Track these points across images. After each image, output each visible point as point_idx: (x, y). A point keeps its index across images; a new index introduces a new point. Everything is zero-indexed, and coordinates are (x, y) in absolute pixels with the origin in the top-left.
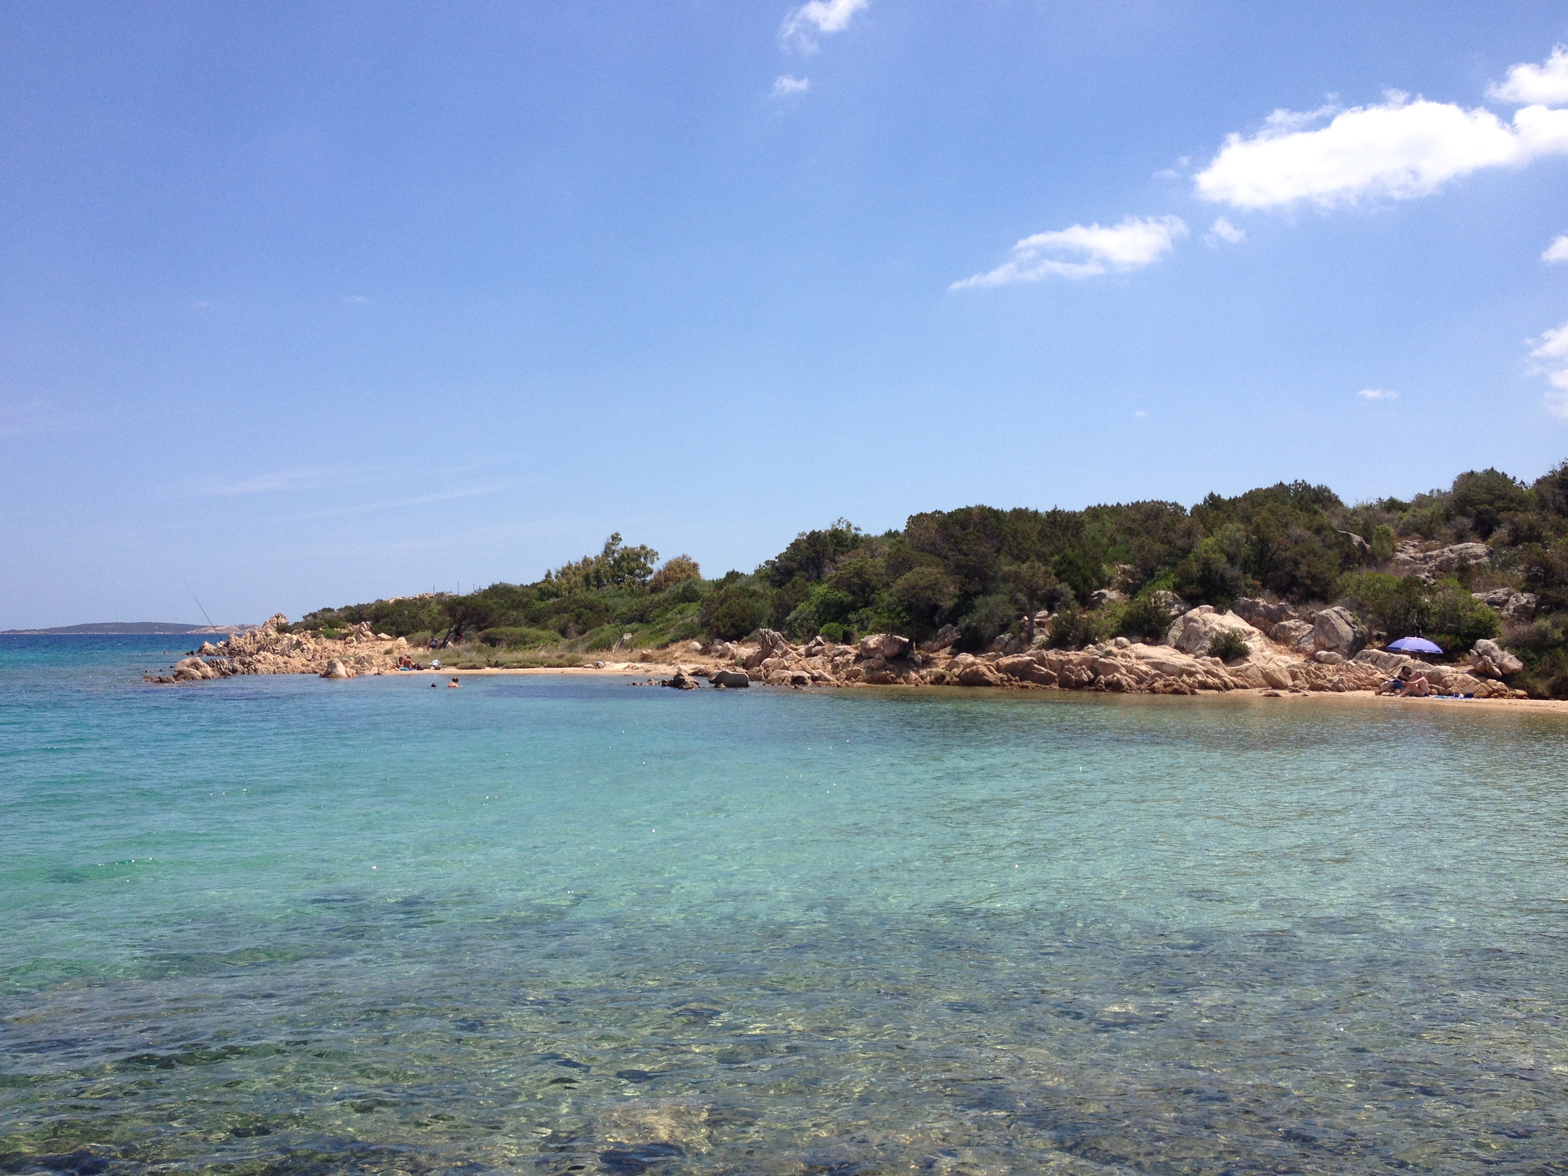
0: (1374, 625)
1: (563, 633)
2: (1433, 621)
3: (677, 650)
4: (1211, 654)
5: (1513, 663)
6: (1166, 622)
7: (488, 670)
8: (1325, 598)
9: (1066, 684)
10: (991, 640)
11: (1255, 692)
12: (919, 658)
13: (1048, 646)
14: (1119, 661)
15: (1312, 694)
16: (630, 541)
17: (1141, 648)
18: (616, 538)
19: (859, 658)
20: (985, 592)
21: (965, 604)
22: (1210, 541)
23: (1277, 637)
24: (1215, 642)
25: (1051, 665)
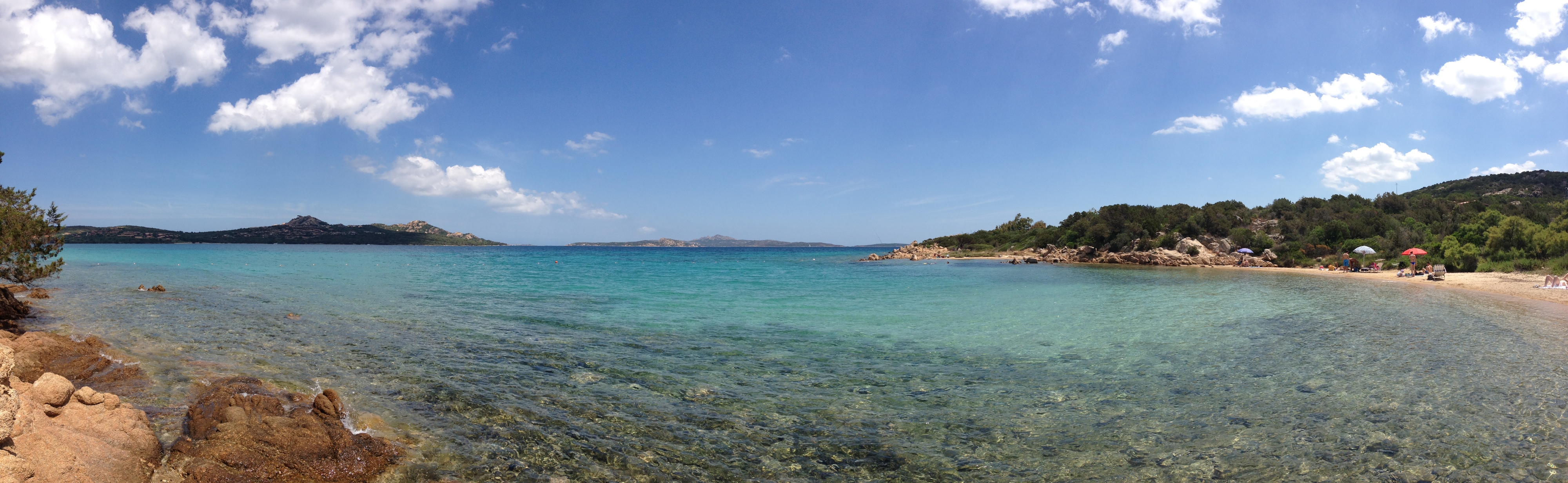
0: (1238, 245)
1: (994, 246)
2: (1254, 243)
3: (1026, 251)
4: (1187, 253)
5: (1275, 256)
6: (1176, 243)
7: (965, 258)
8: (1224, 235)
9: (1142, 263)
10: (1121, 248)
11: (1199, 266)
12: (1097, 254)
13: (1137, 250)
14: (1159, 255)
15: (1215, 266)
16: (1024, 216)
17: (1167, 251)
18: (1019, 215)
19: (1078, 254)
20: (1120, 232)
21: (1113, 235)
22: (1192, 217)
23: (1209, 248)
24: (1189, 249)
25: (1137, 256)
